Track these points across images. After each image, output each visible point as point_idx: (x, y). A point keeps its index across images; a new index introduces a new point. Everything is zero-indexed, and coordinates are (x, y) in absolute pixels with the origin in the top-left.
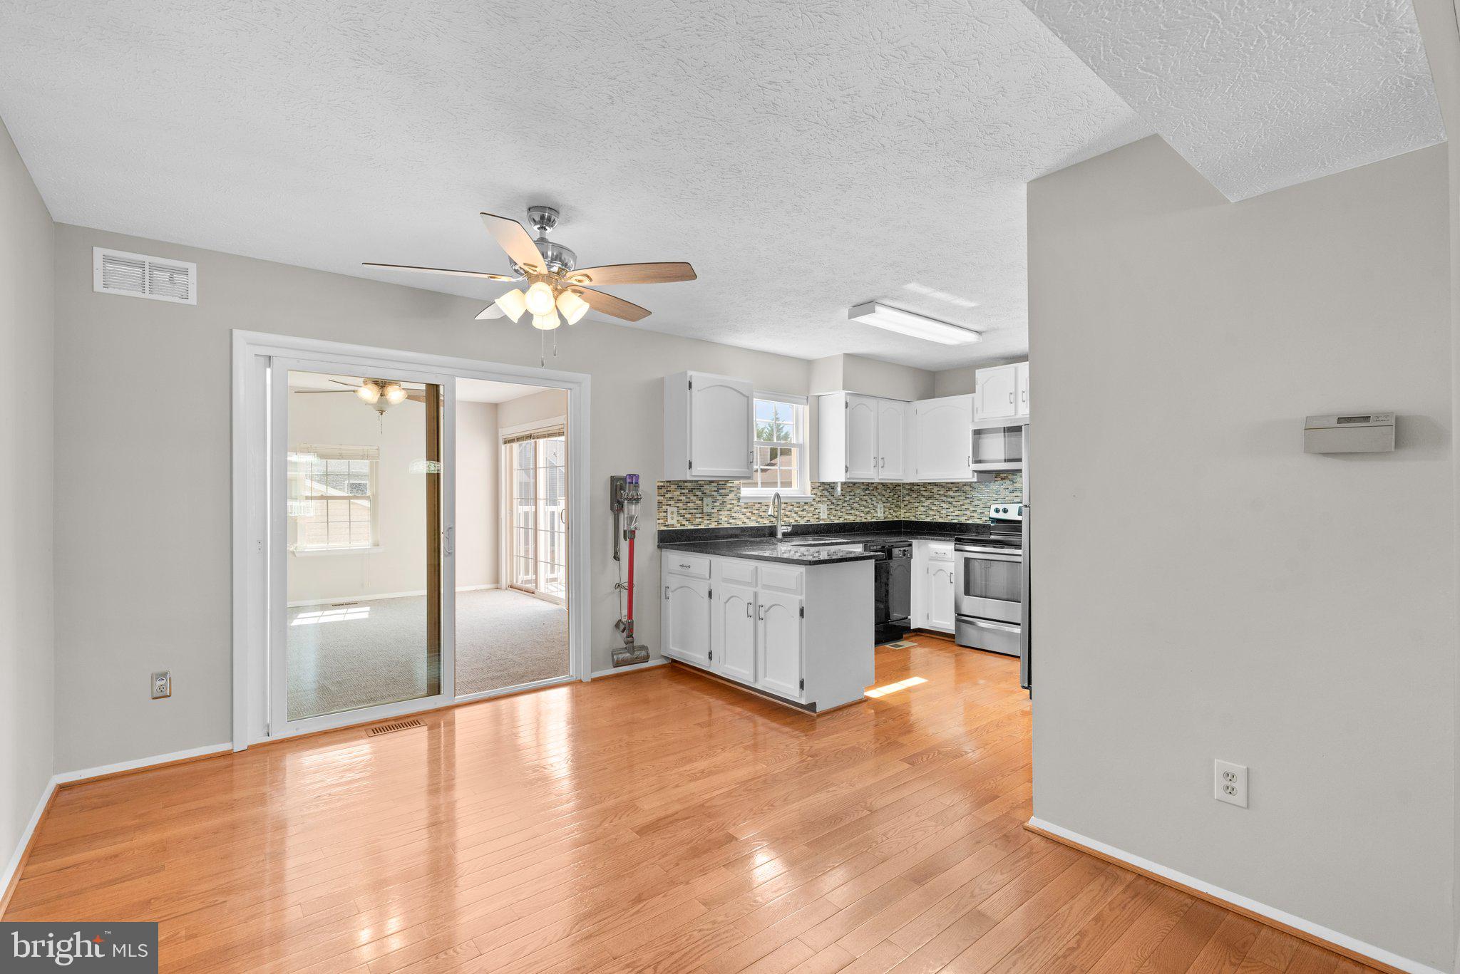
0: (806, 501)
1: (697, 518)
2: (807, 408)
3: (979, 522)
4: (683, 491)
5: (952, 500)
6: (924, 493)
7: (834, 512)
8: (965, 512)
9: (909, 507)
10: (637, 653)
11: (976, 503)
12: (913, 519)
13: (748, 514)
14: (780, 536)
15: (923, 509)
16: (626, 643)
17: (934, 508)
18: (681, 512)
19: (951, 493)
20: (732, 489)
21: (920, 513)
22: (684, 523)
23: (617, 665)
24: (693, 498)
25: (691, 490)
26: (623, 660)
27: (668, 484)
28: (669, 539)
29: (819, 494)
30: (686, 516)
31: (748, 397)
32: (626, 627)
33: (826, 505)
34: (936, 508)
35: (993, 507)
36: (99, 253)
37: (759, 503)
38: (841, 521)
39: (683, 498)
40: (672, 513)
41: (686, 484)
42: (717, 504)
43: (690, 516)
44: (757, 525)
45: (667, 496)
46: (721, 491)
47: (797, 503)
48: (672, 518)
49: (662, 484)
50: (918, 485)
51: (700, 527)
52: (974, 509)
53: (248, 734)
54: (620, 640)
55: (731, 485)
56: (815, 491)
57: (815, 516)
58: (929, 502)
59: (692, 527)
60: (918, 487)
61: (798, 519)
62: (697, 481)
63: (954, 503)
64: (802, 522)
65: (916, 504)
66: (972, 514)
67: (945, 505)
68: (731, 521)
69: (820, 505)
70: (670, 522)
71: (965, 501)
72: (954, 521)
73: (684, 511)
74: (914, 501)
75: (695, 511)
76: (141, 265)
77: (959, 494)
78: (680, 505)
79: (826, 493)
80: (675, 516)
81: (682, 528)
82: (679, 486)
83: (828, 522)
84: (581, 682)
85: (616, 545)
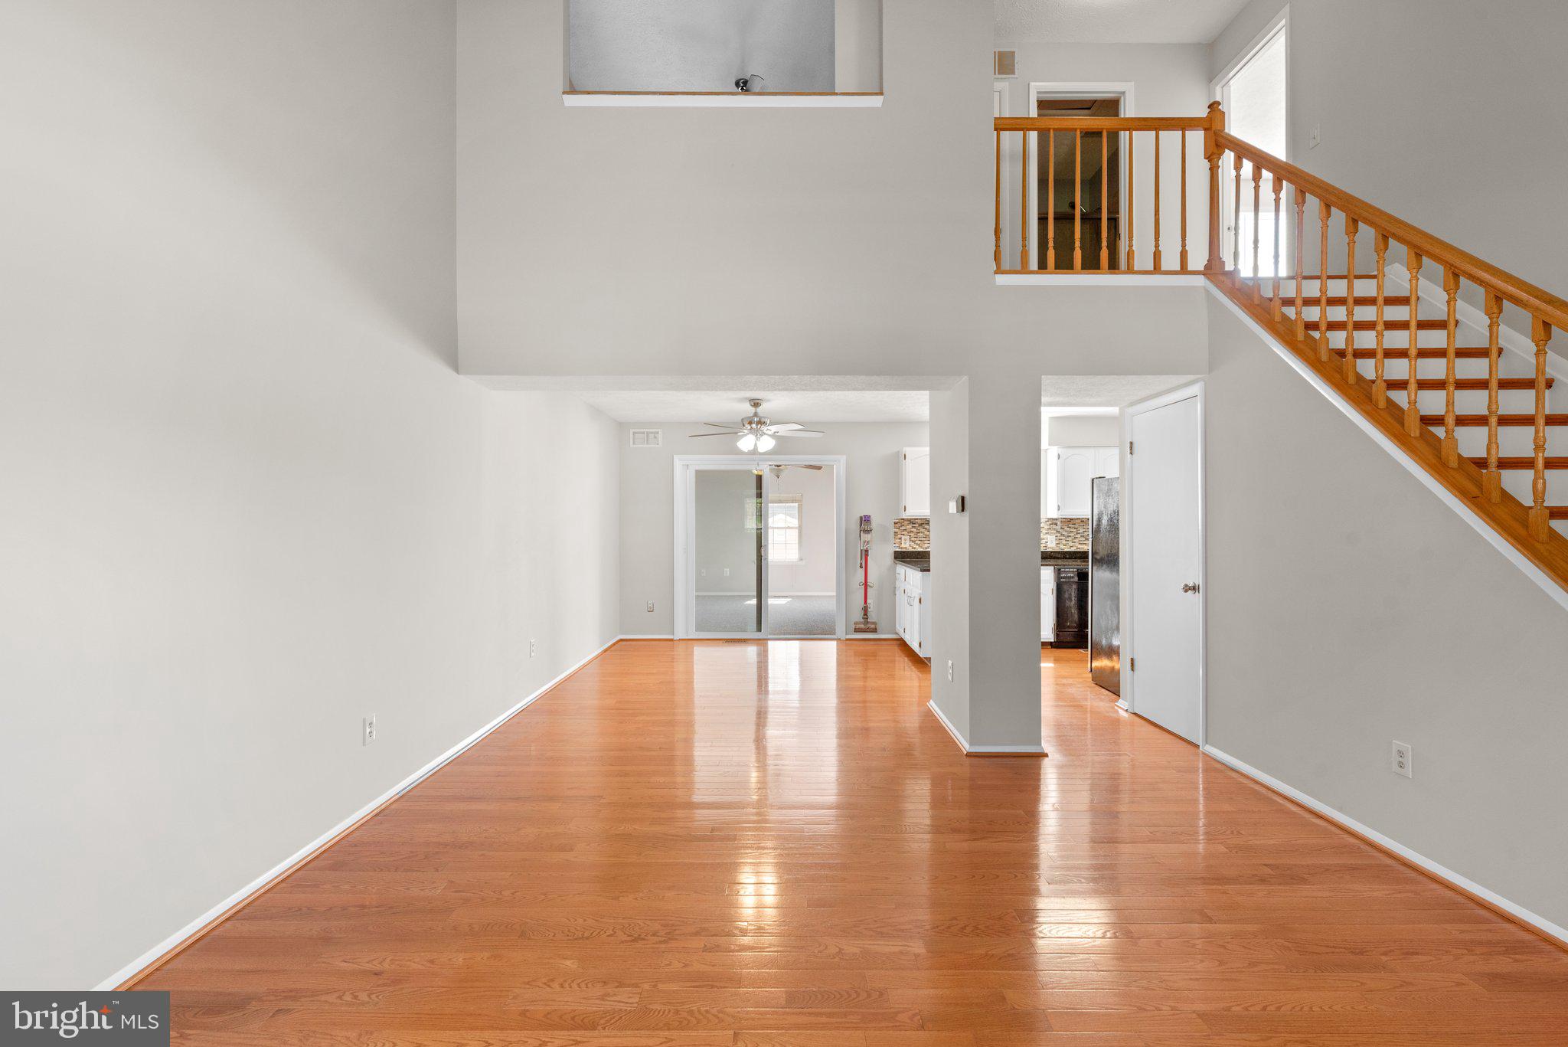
4: (914, 526)
10: (869, 625)
16: (863, 618)
18: (912, 539)
22: (914, 546)
23: (857, 630)
24: (921, 530)
25: (921, 525)
26: (860, 628)
27: (903, 521)
28: (901, 557)
30: (916, 542)
32: (865, 610)
33: (1055, 536)
36: (632, 431)
39: (914, 530)
40: (905, 540)
41: (917, 521)
43: (919, 542)
45: (901, 528)
48: (905, 543)
49: (898, 521)
53: (679, 634)
54: (860, 616)
59: (922, 550)
69: (1048, 536)
70: (903, 545)
73: (914, 539)
75: (924, 539)
76: (644, 433)
78: (912, 534)
79: (1054, 527)
80: (908, 541)
81: (914, 550)
82: (911, 521)
83: (1057, 550)
84: (840, 639)
85: (861, 559)
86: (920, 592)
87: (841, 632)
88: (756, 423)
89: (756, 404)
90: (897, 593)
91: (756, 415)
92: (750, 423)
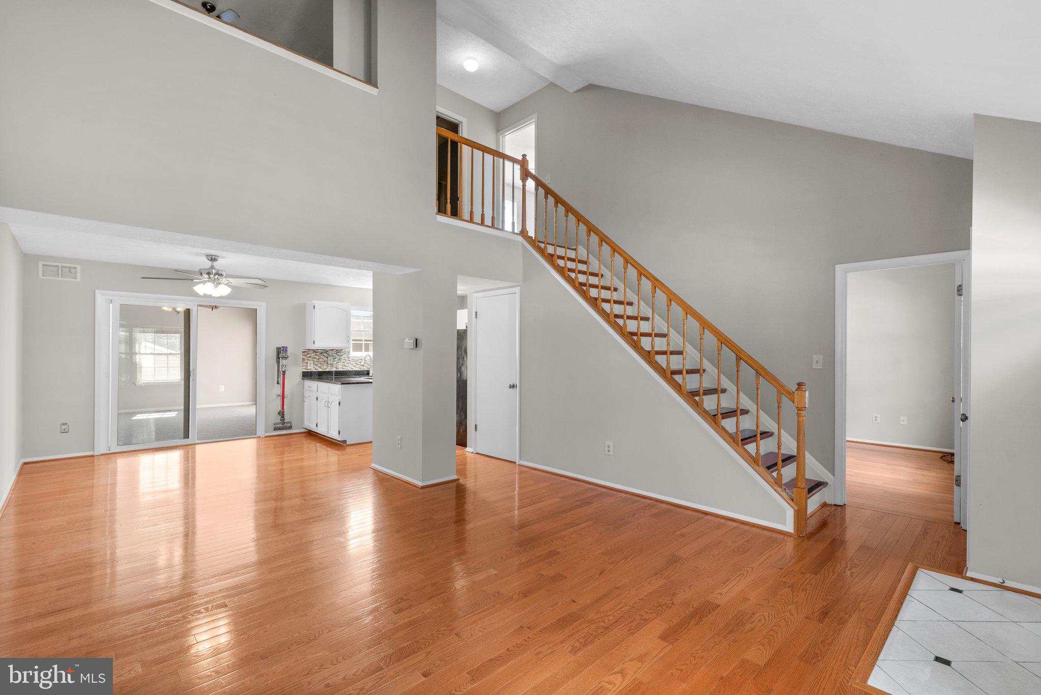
1: (325, 366)
4: (317, 354)
10: (285, 425)
13: (355, 365)
16: (280, 420)
18: (315, 363)
20: (345, 353)
22: (317, 368)
23: (275, 429)
24: (322, 357)
25: (322, 353)
26: (278, 427)
27: (307, 351)
28: (307, 375)
30: (318, 365)
32: (282, 414)
36: (40, 264)
37: (361, 359)
39: (317, 357)
40: (310, 364)
41: (319, 351)
42: (337, 359)
43: (320, 365)
44: (360, 369)
45: (307, 356)
46: (338, 354)
48: (310, 366)
49: (305, 350)
51: (326, 370)
53: (100, 449)
54: (278, 419)
55: (344, 351)
59: (322, 370)
62: (326, 350)
68: (344, 367)
70: (309, 367)
73: (318, 363)
75: (324, 363)
78: (315, 360)
80: (312, 365)
81: (316, 370)
82: (315, 351)
84: (260, 437)
85: (278, 378)
86: (340, 397)
87: (261, 431)
88: (214, 275)
89: (213, 259)
90: (306, 400)
91: (212, 267)
92: (209, 274)
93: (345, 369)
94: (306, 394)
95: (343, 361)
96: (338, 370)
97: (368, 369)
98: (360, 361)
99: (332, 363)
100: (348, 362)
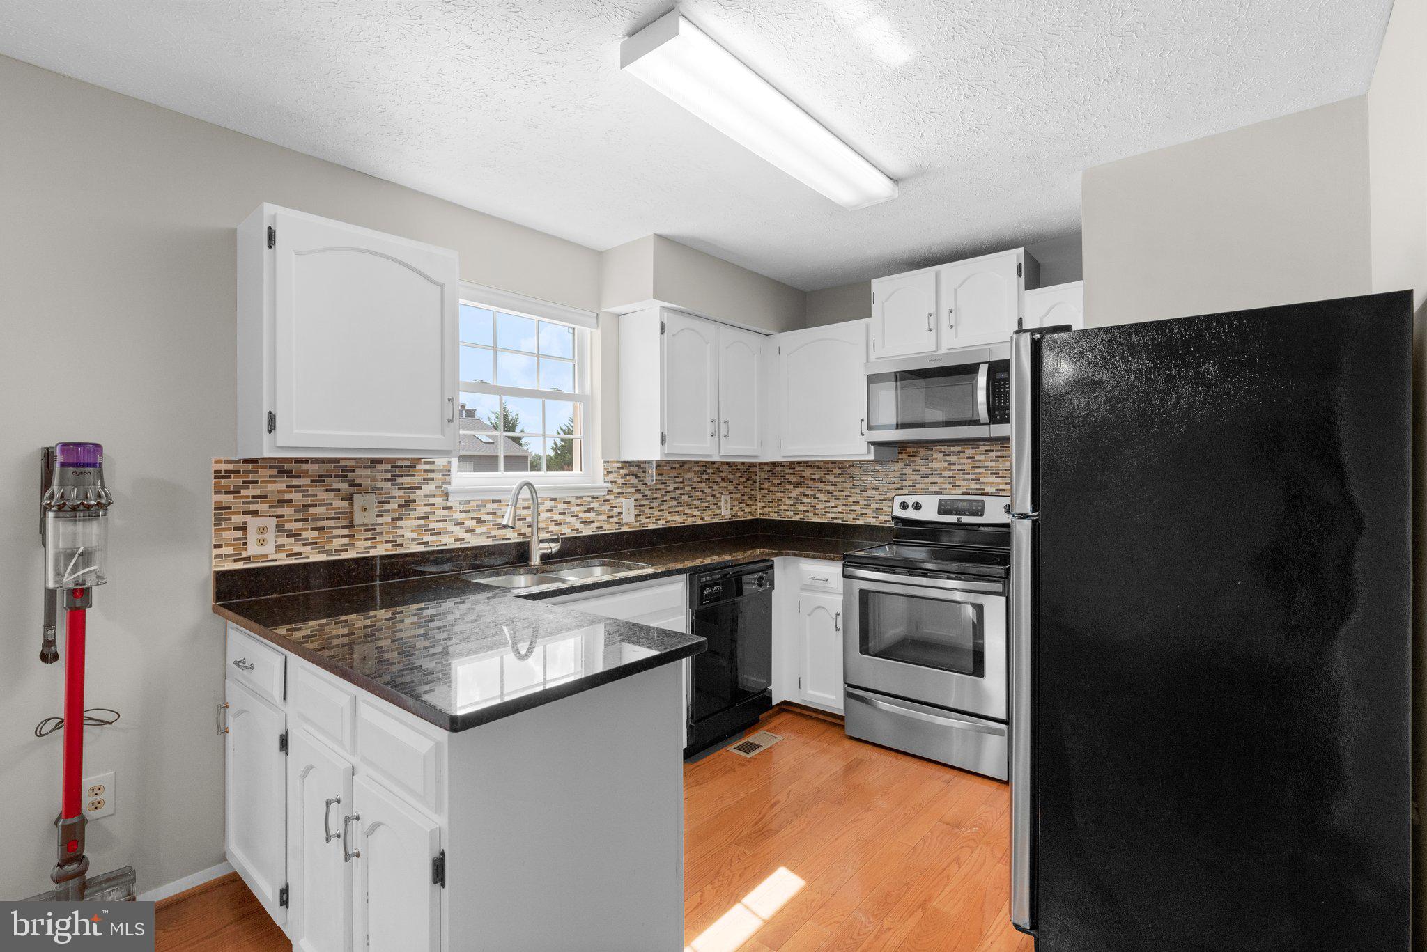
0: (595, 494)
1: (338, 537)
2: (597, 334)
3: (874, 522)
4: (295, 482)
5: (833, 488)
6: (792, 478)
7: (647, 511)
8: (853, 508)
9: (769, 498)
11: (870, 493)
12: (775, 516)
13: (472, 523)
14: (535, 560)
15: (789, 502)
17: (805, 500)
18: (288, 526)
19: (831, 478)
20: (430, 475)
21: (785, 508)
22: (297, 549)
24: (322, 495)
25: (319, 480)
27: (249, 467)
29: (620, 481)
30: (304, 535)
31: (442, 286)
33: (632, 500)
34: (808, 501)
35: (898, 500)
37: (494, 501)
38: (661, 524)
39: (296, 496)
40: (262, 530)
41: (304, 467)
42: (393, 505)
43: (315, 534)
44: (490, 542)
45: (244, 492)
46: (400, 480)
47: (577, 498)
48: (262, 543)
49: (230, 467)
50: (781, 464)
51: (344, 556)
52: (866, 503)
55: (427, 467)
56: (611, 477)
57: (612, 520)
58: (798, 491)
59: (323, 558)
60: (782, 469)
61: (578, 526)
62: (337, 460)
63: (835, 493)
64: (587, 531)
65: (779, 495)
66: (864, 511)
67: (822, 497)
68: (426, 539)
69: (622, 500)
70: (253, 549)
71: (853, 491)
72: (835, 521)
73: (300, 525)
74: (776, 489)
75: (331, 523)
77: (843, 479)
78: (288, 511)
79: (632, 480)
80: (271, 536)
81: (293, 561)
82: (285, 468)
83: (637, 528)
86: (442, 821)
90: (232, 724)
93: (434, 543)
94: (234, 694)
95: (421, 510)
96: (400, 551)
97: (520, 540)
98: (490, 506)
99: (370, 518)
100: (440, 513)
